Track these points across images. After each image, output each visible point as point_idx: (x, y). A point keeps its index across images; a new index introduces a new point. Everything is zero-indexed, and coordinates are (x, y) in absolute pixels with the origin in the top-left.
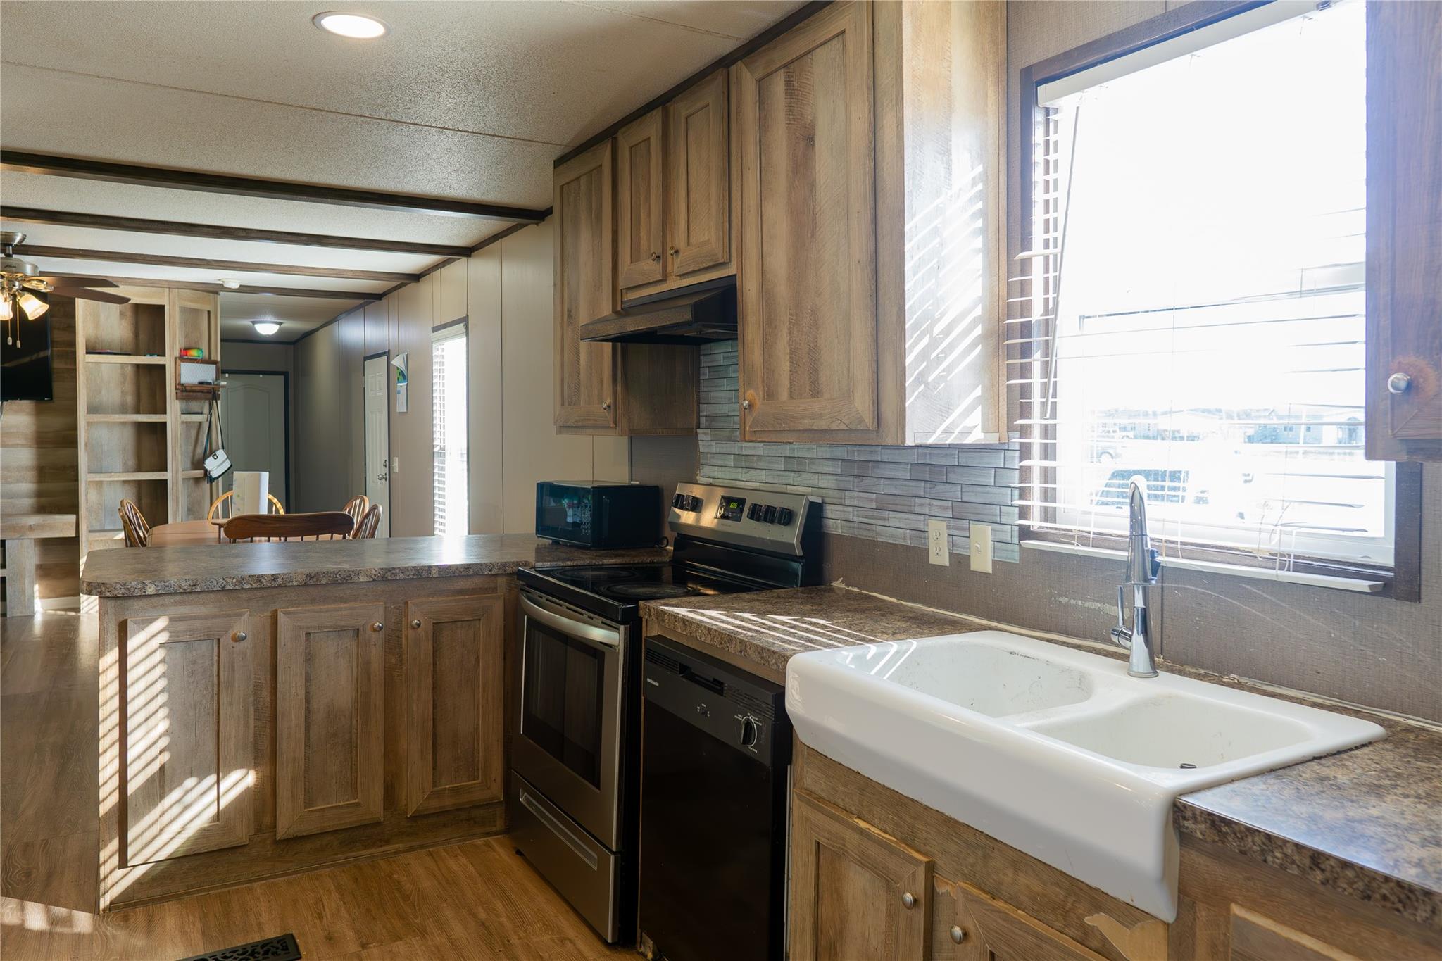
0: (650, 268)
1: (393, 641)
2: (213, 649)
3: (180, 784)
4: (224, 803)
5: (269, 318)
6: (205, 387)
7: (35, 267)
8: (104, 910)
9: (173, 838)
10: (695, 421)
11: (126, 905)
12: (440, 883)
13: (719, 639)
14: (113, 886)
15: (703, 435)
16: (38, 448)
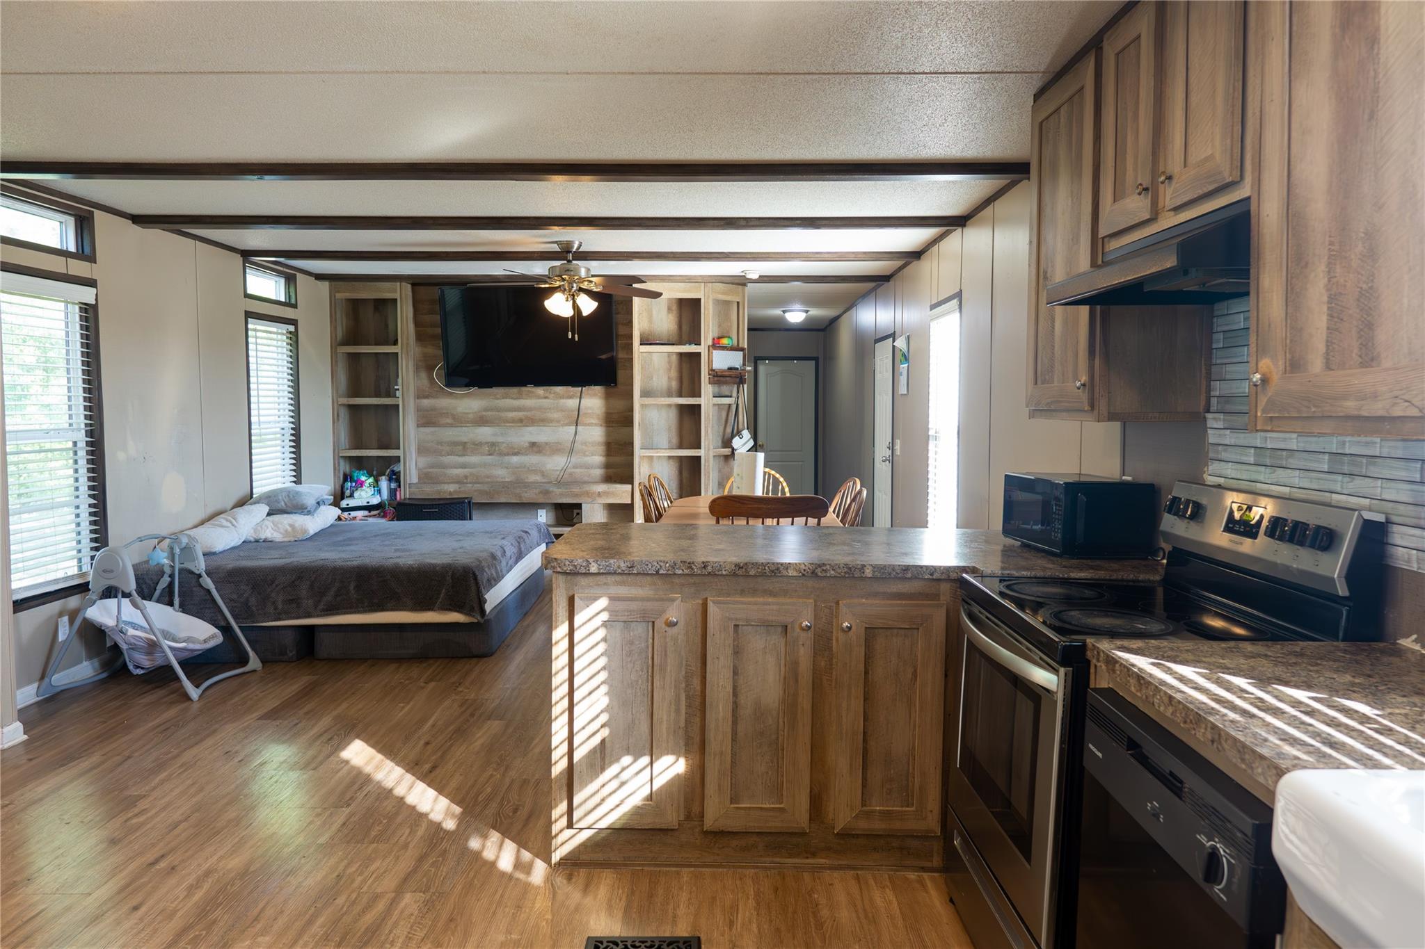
0: (1137, 206)
1: (823, 641)
2: (648, 632)
3: (618, 760)
4: (656, 785)
5: (798, 306)
6: (733, 373)
7: (588, 270)
8: (555, 864)
9: (612, 810)
10: (1203, 403)
11: (572, 864)
12: (858, 918)
13: (1183, 715)
14: (562, 844)
15: (1214, 422)
16: (607, 427)
